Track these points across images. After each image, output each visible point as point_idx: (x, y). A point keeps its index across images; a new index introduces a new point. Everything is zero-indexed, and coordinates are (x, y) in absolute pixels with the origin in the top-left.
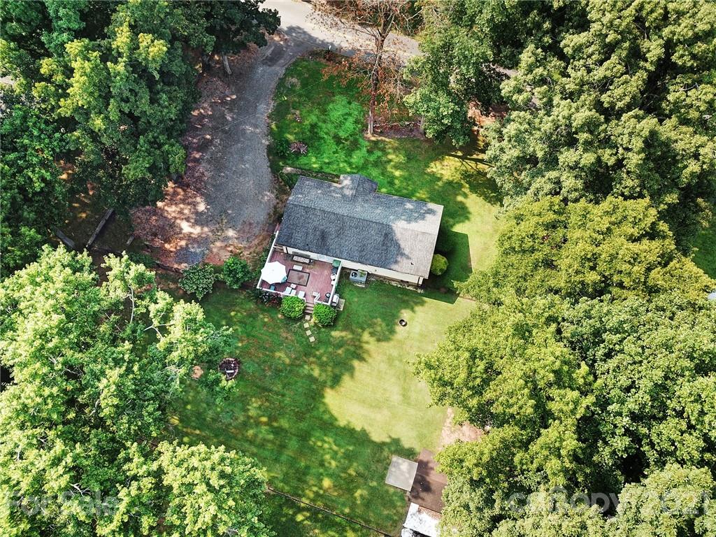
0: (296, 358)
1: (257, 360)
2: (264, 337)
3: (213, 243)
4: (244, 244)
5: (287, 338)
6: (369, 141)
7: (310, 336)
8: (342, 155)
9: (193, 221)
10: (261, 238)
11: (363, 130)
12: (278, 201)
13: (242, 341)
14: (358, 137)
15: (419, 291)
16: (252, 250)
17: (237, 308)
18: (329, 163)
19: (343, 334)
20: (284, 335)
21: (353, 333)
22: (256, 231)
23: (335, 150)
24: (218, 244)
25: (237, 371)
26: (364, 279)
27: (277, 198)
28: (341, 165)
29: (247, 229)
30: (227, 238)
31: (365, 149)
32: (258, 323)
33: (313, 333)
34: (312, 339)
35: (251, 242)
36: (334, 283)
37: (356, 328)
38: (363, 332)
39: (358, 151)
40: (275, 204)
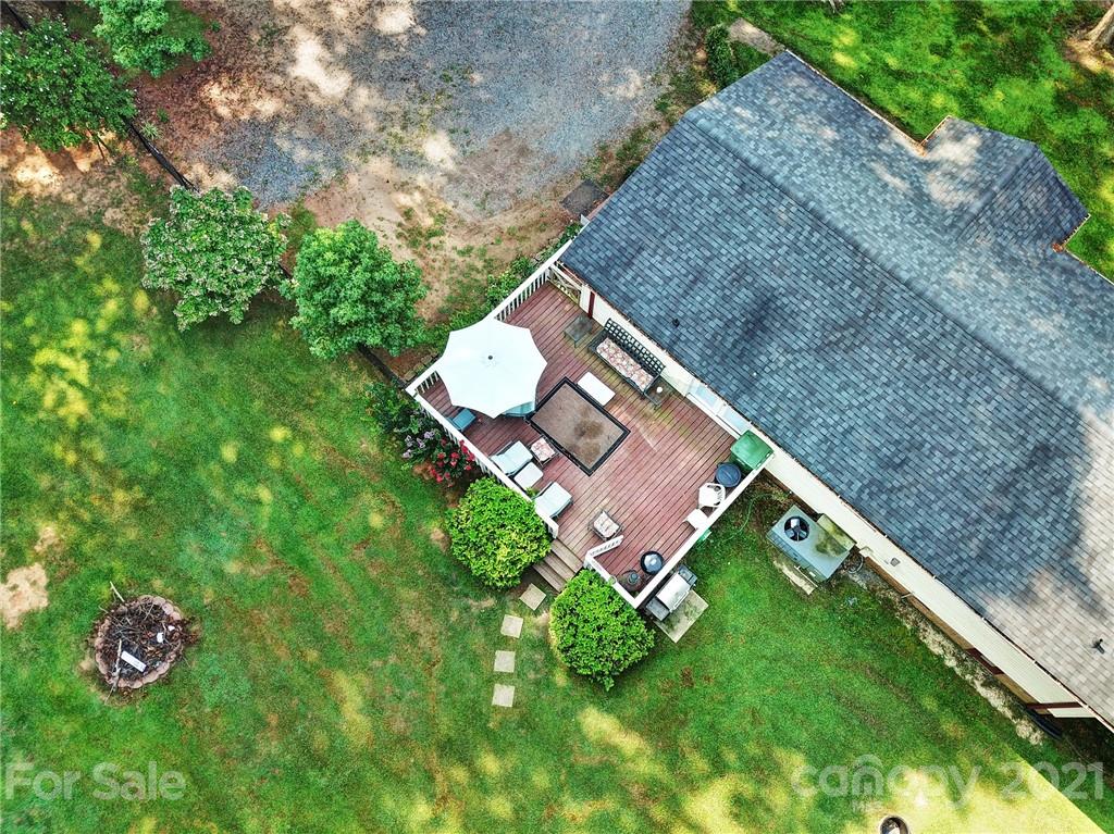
0: (402, 740)
1: (258, 664)
2: (336, 586)
3: (364, 152)
4: (466, 209)
5: (414, 637)
6: (1078, 66)
7: (501, 678)
8: (958, 72)
9: (341, 49)
10: (532, 215)
11: (1071, 24)
12: (658, 117)
13: (249, 554)
14: (1044, 36)
15: (1024, 729)
16: (478, 242)
17: (309, 424)
18: (899, 75)
19: (630, 743)
20: (413, 620)
21: (672, 766)
22: (527, 183)
23: (942, 41)
24: (379, 166)
25: (163, 668)
26: (826, 567)
27: (661, 107)
28: (938, 100)
29: (502, 161)
30: (416, 161)
31: (1048, 85)
32: (347, 519)
33: (519, 672)
34: (504, 696)
35: (491, 214)
36: (702, 524)
37: (697, 747)
38: (708, 777)
39: (1024, 83)
40: (644, 123)
